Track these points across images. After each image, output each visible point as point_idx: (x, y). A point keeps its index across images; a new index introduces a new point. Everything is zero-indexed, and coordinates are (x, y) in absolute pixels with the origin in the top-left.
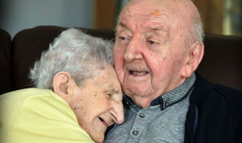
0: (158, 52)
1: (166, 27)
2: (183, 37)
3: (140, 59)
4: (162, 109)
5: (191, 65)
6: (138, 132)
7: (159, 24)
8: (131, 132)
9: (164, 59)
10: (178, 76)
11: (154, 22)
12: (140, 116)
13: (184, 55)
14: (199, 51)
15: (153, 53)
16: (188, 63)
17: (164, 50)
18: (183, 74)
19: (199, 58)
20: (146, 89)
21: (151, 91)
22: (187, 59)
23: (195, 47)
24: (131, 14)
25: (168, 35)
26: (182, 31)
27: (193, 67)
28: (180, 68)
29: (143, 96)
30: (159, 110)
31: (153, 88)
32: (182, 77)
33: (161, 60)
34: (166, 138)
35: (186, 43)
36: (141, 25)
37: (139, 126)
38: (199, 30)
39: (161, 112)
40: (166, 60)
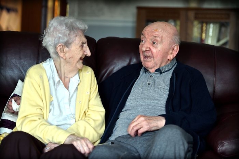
0: (157, 48)
1: (160, 36)
2: (169, 41)
3: (149, 51)
4: (160, 74)
5: (172, 54)
6: (150, 83)
7: (158, 34)
8: (147, 84)
9: (159, 51)
10: (167, 60)
11: (156, 34)
12: (151, 76)
13: (169, 50)
14: (177, 49)
15: (155, 48)
16: (171, 54)
17: (160, 47)
18: (169, 58)
19: (177, 52)
20: (151, 65)
21: (154, 65)
22: (171, 52)
23: (175, 47)
24: (146, 30)
25: (162, 40)
26: (168, 39)
27: (173, 55)
28: (167, 56)
29: (151, 68)
30: (159, 74)
31: (155, 64)
32: (169, 60)
33: (158, 51)
34: (163, 87)
35: (170, 45)
36: (150, 35)
37: (150, 81)
38: (177, 39)
39: (160, 75)
40: (160, 52)
